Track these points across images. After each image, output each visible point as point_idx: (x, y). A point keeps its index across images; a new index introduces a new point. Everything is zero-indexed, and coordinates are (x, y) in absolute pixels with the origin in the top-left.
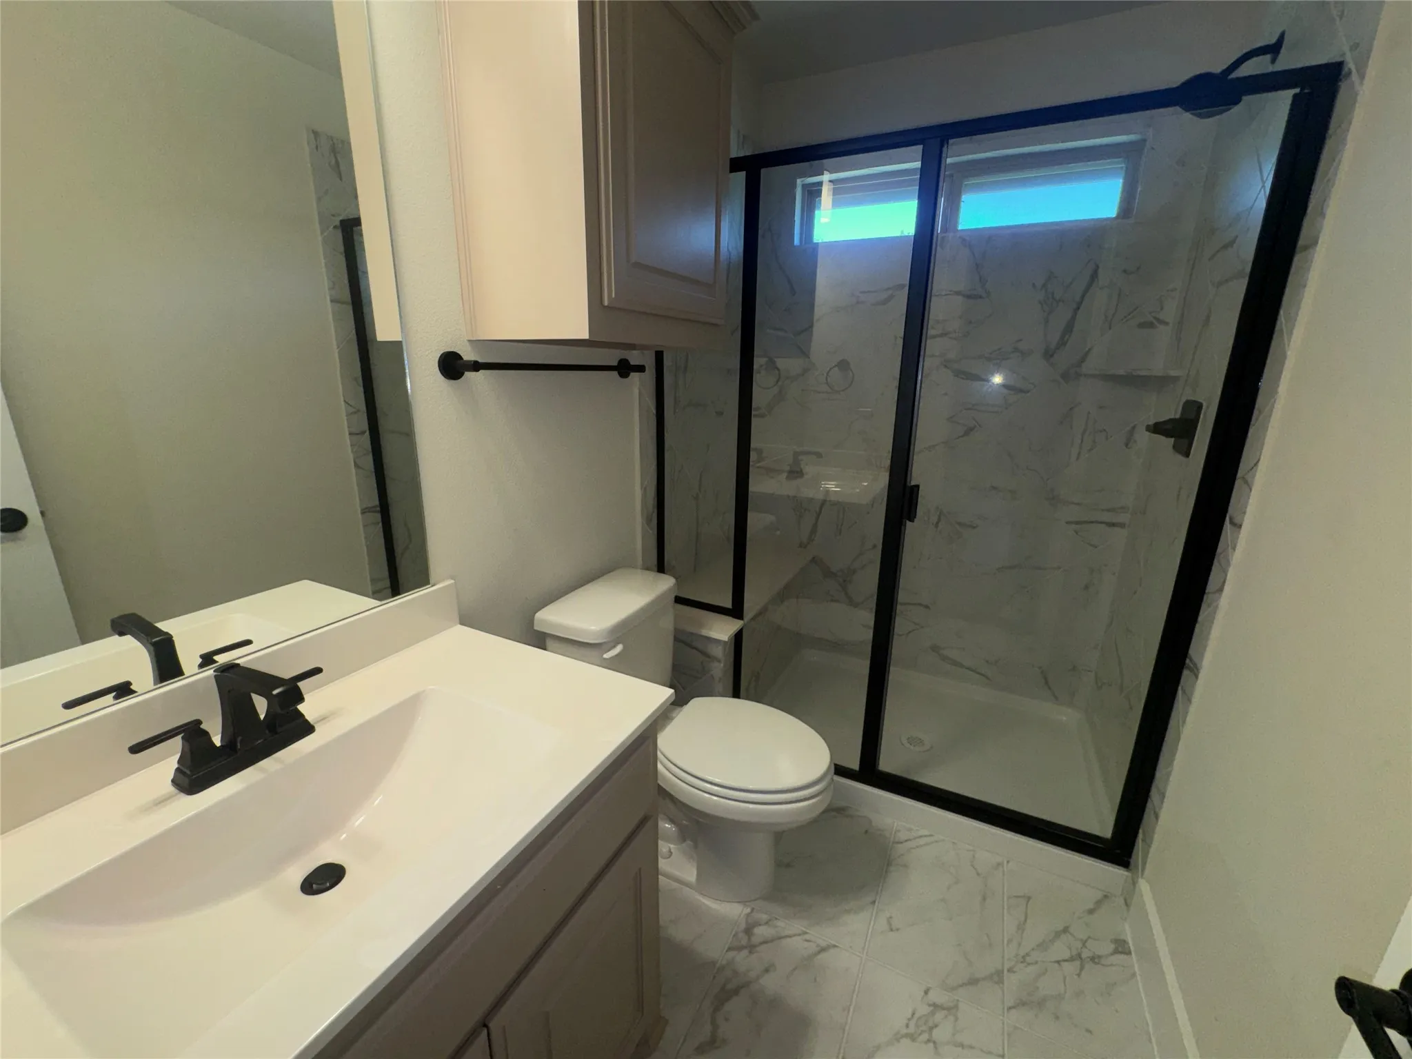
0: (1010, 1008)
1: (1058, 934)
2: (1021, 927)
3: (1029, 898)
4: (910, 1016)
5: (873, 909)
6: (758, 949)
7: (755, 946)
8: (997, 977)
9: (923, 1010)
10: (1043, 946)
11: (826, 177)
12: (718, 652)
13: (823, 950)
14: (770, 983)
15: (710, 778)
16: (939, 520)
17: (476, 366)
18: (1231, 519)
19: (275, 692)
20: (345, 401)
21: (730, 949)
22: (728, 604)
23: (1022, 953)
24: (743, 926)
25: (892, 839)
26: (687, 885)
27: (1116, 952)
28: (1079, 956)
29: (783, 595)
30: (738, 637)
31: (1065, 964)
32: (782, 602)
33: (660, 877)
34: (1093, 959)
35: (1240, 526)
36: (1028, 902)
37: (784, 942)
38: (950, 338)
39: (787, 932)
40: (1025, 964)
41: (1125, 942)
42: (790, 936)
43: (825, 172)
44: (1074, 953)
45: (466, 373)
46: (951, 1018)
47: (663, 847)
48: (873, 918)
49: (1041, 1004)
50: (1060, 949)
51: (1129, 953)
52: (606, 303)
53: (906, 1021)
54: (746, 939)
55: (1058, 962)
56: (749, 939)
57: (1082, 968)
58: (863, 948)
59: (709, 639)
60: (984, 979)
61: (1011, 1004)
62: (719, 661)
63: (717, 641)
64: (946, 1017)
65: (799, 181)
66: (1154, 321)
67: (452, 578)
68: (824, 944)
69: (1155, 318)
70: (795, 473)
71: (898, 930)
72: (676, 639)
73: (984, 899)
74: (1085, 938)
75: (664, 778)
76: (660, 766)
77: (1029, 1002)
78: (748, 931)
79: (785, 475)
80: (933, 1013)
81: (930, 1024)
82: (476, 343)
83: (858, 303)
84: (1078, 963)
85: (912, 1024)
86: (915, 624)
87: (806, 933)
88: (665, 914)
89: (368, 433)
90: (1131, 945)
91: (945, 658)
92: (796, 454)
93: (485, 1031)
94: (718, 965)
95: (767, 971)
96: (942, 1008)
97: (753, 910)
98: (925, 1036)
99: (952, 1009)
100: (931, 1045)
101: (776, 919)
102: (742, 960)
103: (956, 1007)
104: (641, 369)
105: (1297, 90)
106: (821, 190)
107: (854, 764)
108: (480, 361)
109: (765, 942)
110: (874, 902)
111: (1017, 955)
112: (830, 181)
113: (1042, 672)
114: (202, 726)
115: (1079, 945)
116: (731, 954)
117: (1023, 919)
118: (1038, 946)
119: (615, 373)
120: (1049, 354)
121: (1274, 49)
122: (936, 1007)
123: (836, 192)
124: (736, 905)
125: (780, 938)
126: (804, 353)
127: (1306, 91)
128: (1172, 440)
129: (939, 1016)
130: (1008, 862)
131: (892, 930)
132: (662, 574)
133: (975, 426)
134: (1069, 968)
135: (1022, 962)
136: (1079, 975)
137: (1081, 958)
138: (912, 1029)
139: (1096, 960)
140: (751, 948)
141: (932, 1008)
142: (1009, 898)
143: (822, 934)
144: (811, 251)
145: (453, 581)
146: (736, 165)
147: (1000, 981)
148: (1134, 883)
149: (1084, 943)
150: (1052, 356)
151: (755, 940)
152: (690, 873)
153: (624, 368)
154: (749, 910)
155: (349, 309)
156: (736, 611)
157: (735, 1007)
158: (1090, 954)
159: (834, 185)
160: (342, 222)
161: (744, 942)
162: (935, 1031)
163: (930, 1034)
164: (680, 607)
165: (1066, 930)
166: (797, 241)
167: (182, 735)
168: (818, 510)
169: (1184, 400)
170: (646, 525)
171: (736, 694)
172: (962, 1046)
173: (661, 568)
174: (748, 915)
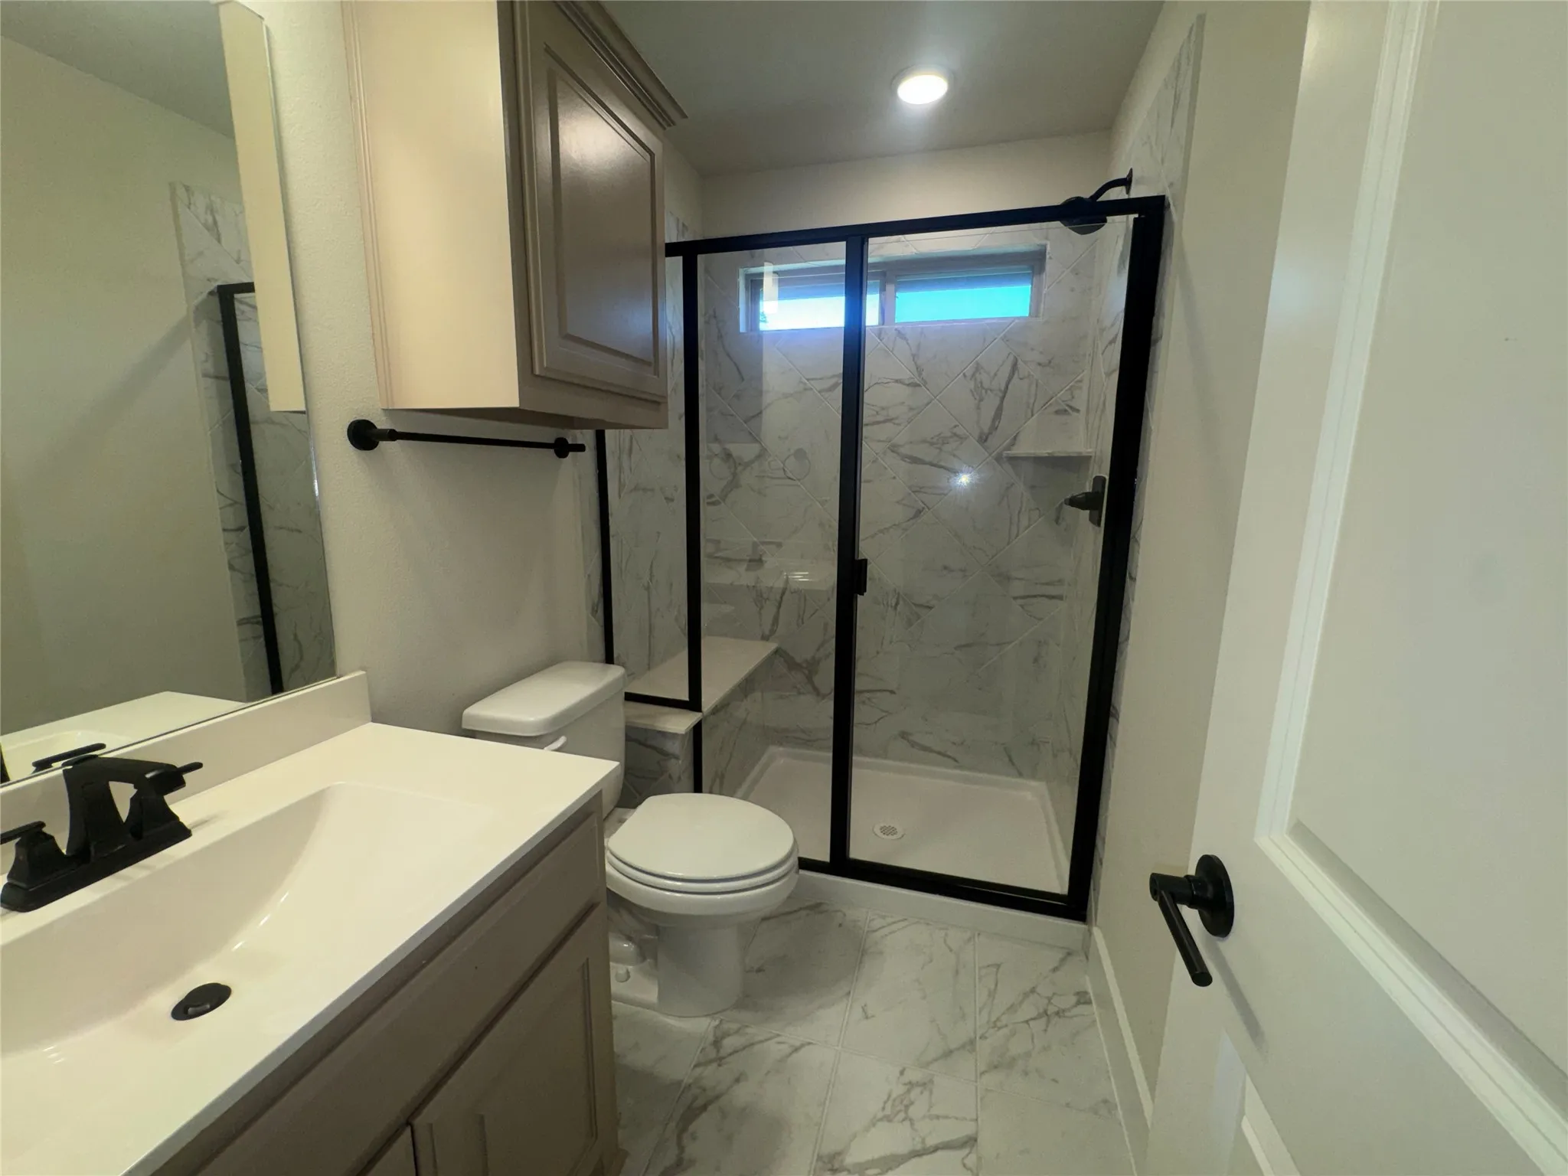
0: (983, 1073)
1: (1026, 995)
2: (992, 994)
3: (998, 966)
4: (886, 1098)
5: (848, 1000)
6: (728, 1060)
7: (724, 1058)
8: (971, 1044)
9: (899, 1090)
10: (1012, 1009)
11: (768, 268)
12: (674, 747)
13: (796, 1050)
14: (742, 1095)
15: (670, 873)
16: (897, 604)
17: (392, 435)
18: (1129, 573)
19: (148, 776)
20: (218, 491)
21: (696, 1066)
22: (685, 696)
23: (993, 1019)
24: (711, 1038)
25: (866, 929)
26: (648, 1006)
27: (1078, 1003)
28: (1045, 1012)
29: (746, 687)
30: (697, 729)
31: (1031, 1023)
32: (746, 696)
33: (613, 1002)
34: (1057, 1013)
35: (1135, 579)
36: (998, 969)
37: (757, 1047)
38: (894, 424)
39: (761, 1038)
40: (996, 1029)
41: (1086, 993)
42: (761, 1042)
43: (765, 263)
44: (1041, 1010)
45: (380, 442)
46: (926, 1093)
47: (617, 969)
48: (848, 1008)
49: (1011, 1063)
50: (1028, 1010)
51: (1089, 1002)
52: (537, 372)
53: (881, 1105)
54: (716, 1051)
55: (1027, 1022)
56: (718, 1051)
57: (1048, 1022)
58: (839, 1041)
59: (664, 734)
60: (958, 1049)
61: (983, 1068)
62: (677, 758)
63: (674, 736)
64: (922, 1093)
65: (741, 271)
66: (1067, 408)
67: (362, 669)
68: (798, 1044)
69: (1068, 405)
70: (756, 562)
71: (873, 1016)
72: (628, 739)
73: (957, 972)
74: (1050, 995)
75: (616, 881)
76: (608, 868)
77: (1002, 1063)
78: (717, 1043)
79: (745, 566)
80: (909, 1091)
81: (905, 1102)
82: (390, 412)
83: (805, 389)
84: (1044, 1019)
85: (889, 1105)
86: (883, 711)
87: (778, 1035)
88: (622, 1040)
89: (248, 528)
90: (1091, 994)
91: (914, 744)
92: (755, 545)
93: (408, 1131)
94: (683, 1085)
95: (737, 1080)
96: (918, 1084)
97: (721, 1021)
98: (902, 1115)
99: (926, 1085)
100: (907, 1123)
101: (747, 1026)
102: (711, 1075)
103: (931, 1081)
104: (580, 448)
105: (1137, 216)
106: (762, 281)
107: (824, 855)
108: (397, 430)
109: (736, 1052)
110: (849, 993)
111: (988, 1022)
112: (775, 272)
113: (1005, 749)
114: (45, 830)
115: (1046, 1001)
116: (699, 1070)
117: (993, 987)
118: (1008, 1009)
119: (552, 451)
120: (983, 439)
121: (1126, 182)
122: (911, 1085)
123: (781, 283)
124: (704, 1019)
125: (752, 1044)
126: (755, 438)
127: (1143, 216)
128: (1088, 512)
129: (915, 1093)
130: (979, 934)
131: (867, 1018)
132: (612, 665)
133: (923, 508)
134: (1037, 1026)
135: (993, 1028)
136: (1046, 1030)
137: (1047, 1015)
138: (888, 1111)
139: (1061, 1014)
140: (720, 1060)
141: (907, 1087)
142: (980, 968)
143: (794, 1034)
144: (756, 337)
145: (364, 672)
146: (672, 249)
147: (973, 1050)
148: (1090, 933)
149: (1049, 999)
150: (986, 440)
151: (723, 1053)
152: (650, 992)
153: (562, 448)
154: (717, 1022)
155: (227, 386)
156: (693, 703)
157: (703, 1125)
158: (1056, 1009)
159: (779, 275)
160: (220, 287)
161: (712, 1054)
162: (911, 1109)
163: (906, 1112)
164: (632, 704)
165: (1033, 991)
166: (742, 329)
167: (17, 840)
168: (778, 598)
169: (1094, 476)
170: (590, 616)
171: (698, 788)
172: (938, 1117)
173: (609, 659)
174: (716, 1027)
